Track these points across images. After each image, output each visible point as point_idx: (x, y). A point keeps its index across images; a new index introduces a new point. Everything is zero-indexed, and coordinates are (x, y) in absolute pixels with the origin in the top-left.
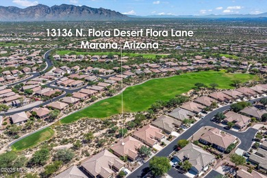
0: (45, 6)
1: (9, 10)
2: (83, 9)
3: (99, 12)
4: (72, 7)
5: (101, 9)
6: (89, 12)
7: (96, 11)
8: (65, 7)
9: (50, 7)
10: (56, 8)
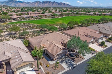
0: (39, 2)
1: (26, 3)
2: (54, 3)
3: (60, 4)
4: (50, 2)
5: (61, 3)
6: (56, 4)
7: (59, 3)
8: (47, 2)
9: (41, 2)
10: (43, 2)
